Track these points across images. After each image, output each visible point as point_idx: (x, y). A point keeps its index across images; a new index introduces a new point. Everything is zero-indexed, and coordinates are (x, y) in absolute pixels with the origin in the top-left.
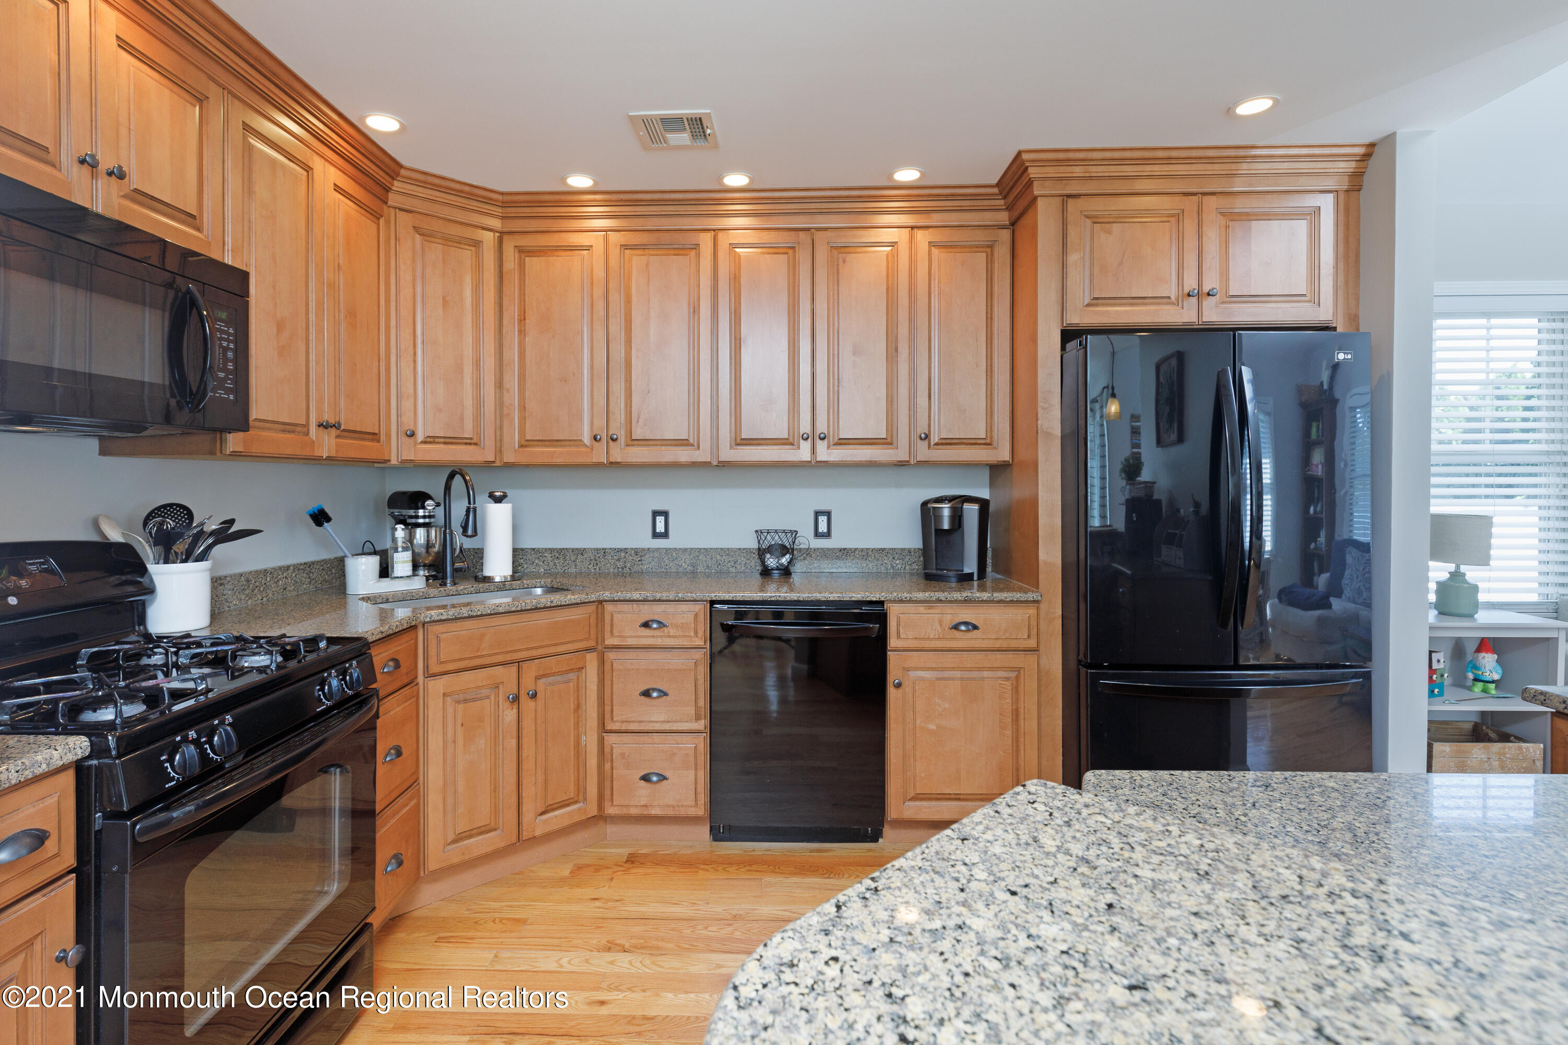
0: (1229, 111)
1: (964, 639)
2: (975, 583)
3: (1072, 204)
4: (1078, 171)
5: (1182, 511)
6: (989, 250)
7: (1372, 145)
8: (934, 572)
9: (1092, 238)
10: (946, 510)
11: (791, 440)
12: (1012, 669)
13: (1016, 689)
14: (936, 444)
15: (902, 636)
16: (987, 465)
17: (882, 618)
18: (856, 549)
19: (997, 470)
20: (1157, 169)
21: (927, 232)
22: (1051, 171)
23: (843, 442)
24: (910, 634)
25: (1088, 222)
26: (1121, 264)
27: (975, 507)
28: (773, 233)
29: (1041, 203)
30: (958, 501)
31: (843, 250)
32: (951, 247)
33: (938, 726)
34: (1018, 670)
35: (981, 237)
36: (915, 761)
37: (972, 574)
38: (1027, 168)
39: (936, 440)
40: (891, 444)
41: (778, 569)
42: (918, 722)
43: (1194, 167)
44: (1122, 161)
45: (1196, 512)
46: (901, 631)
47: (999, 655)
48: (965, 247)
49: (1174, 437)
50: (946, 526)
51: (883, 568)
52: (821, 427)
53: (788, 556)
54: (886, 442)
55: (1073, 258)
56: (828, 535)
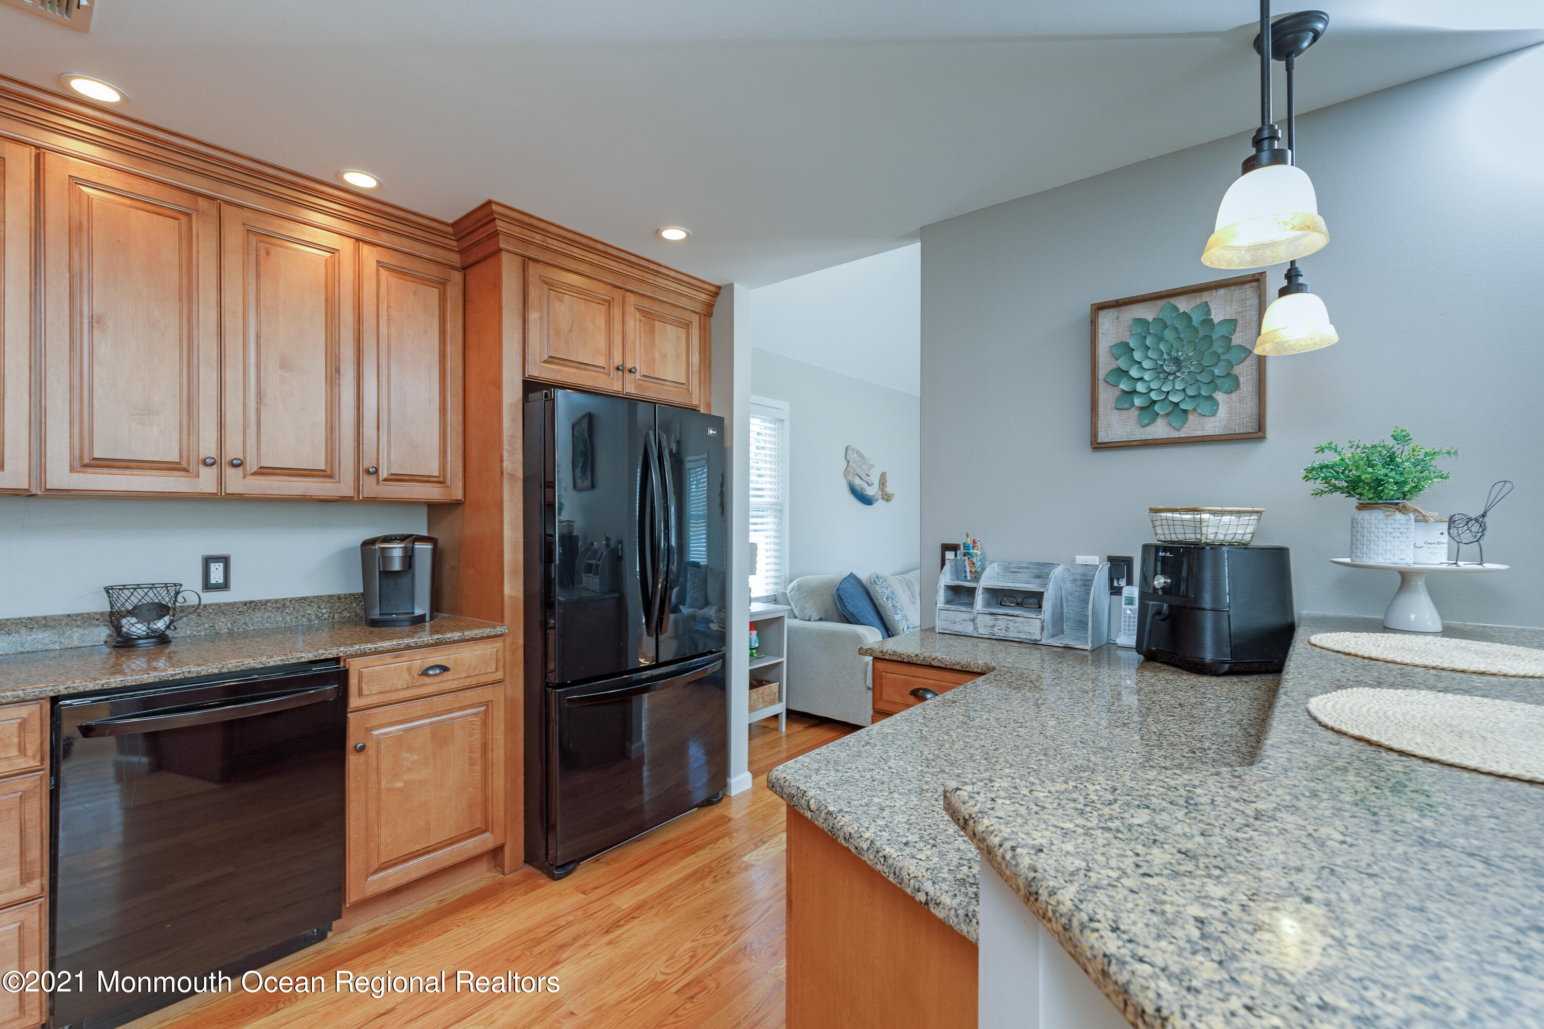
0: (658, 233)
1: (432, 685)
2: (427, 624)
3: (533, 268)
4: (538, 239)
5: (595, 543)
6: (441, 287)
7: (719, 288)
8: (378, 617)
9: (548, 303)
10: (397, 551)
11: (184, 464)
12: (480, 704)
13: (485, 724)
14: (386, 480)
15: (365, 692)
16: (425, 503)
17: (342, 677)
18: (268, 601)
19: (436, 509)
20: (596, 259)
21: (374, 249)
22: (516, 231)
23: (263, 471)
24: (375, 689)
25: (546, 287)
26: (570, 331)
27: (428, 547)
28: (153, 185)
29: (505, 257)
30: (409, 539)
31: (265, 238)
32: (401, 273)
33: (406, 782)
34: (487, 704)
35: (434, 271)
36: (379, 827)
37: (424, 616)
38: (494, 219)
39: (385, 476)
40: (331, 477)
41: (148, 637)
42: (383, 784)
43: (621, 266)
44: (572, 243)
45: (607, 545)
46: (364, 686)
47: (469, 693)
48: (417, 277)
49: (588, 483)
50: (397, 566)
51: (305, 620)
52: (233, 451)
53: (167, 619)
54: (325, 474)
55: (533, 316)
56: (225, 586)
